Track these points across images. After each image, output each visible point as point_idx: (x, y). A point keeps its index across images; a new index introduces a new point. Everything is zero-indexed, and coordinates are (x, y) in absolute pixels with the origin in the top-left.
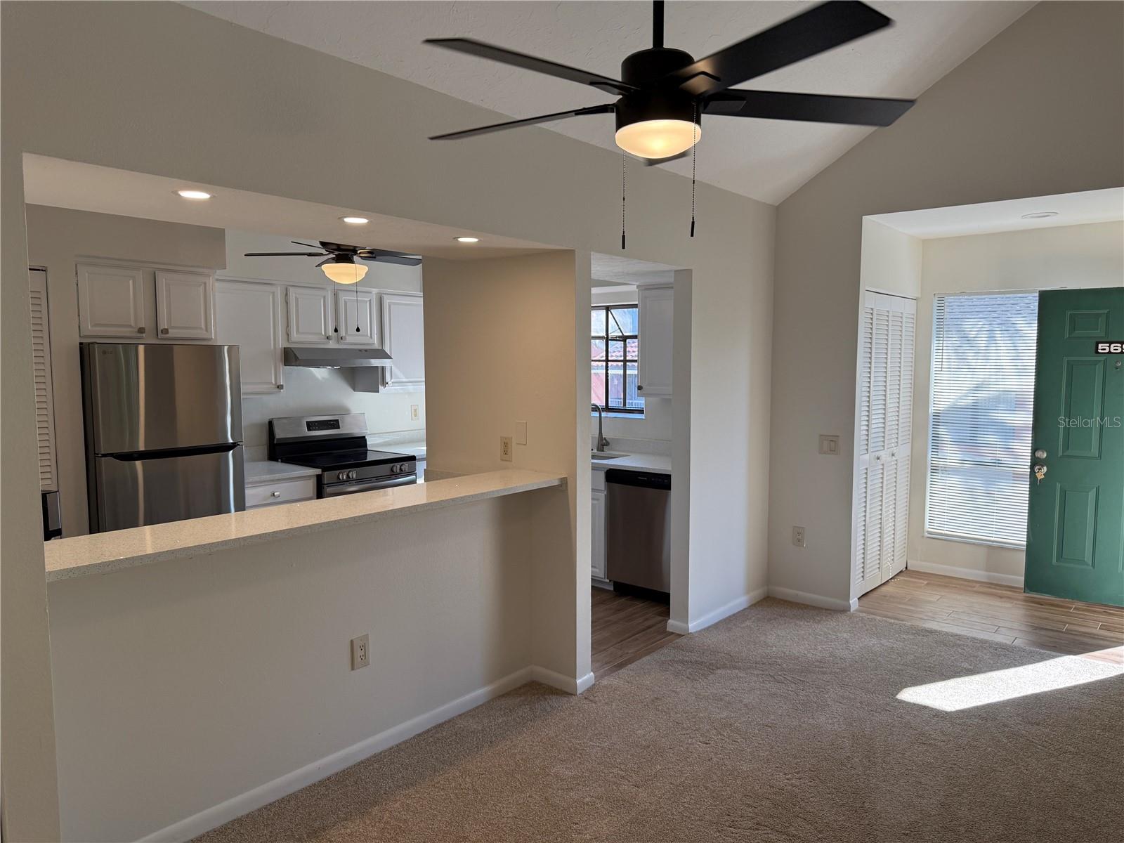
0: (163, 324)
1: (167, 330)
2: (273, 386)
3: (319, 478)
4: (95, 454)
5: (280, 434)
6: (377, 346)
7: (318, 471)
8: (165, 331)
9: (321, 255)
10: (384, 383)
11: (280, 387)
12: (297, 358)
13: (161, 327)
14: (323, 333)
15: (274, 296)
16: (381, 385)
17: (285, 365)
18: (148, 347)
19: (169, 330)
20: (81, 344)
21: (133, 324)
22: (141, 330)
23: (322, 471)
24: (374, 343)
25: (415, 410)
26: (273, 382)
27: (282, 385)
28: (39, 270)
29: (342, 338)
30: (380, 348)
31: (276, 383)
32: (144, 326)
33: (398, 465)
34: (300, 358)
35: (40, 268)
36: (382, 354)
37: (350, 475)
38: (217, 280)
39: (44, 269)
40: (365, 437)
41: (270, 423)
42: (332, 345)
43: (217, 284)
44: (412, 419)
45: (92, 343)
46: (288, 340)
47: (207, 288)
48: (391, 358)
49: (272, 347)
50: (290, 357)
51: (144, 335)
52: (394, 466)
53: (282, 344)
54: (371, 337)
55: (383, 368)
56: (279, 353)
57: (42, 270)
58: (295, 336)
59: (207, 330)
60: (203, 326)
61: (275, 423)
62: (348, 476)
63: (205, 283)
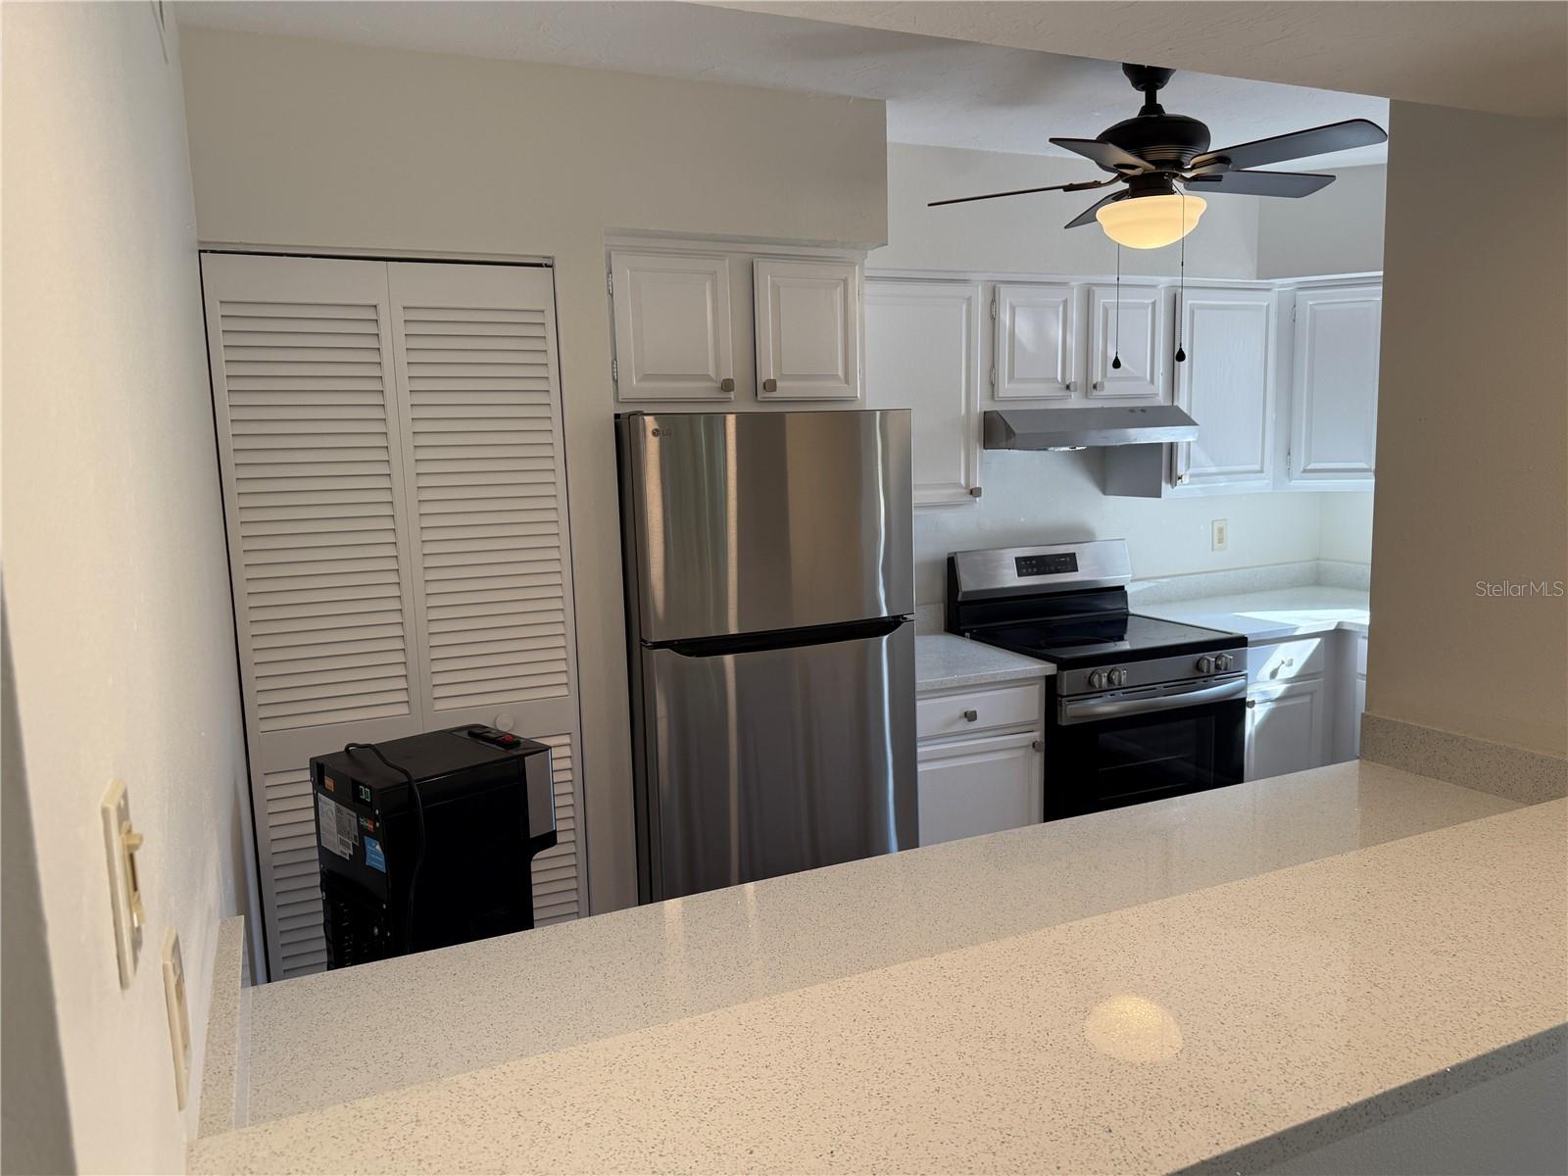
0: (767, 372)
1: (774, 381)
2: (964, 491)
3: (1051, 683)
4: (642, 640)
5: (968, 583)
6: (1161, 400)
7: (1050, 668)
8: (771, 386)
9: (1096, 184)
10: (1173, 478)
11: (975, 492)
12: (1010, 433)
13: (763, 377)
14: (1059, 379)
15: (969, 306)
16: (1167, 482)
17: (985, 448)
18: (742, 418)
19: (778, 384)
20: (617, 416)
21: (711, 373)
22: (727, 386)
23: (1058, 669)
24: (1157, 394)
25: (1221, 530)
26: (963, 482)
27: (980, 489)
28: (539, 265)
29: (1095, 387)
30: (1170, 404)
31: (968, 484)
32: (732, 377)
33: (1210, 657)
34: (1016, 432)
35: (544, 262)
36: (1173, 416)
37: (1115, 677)
38: (870, 278)
39: (549, 262)
40: (1122, 588)
41: (951, 563)
42: (1075, 401)
43: (870, 289)
44: (1213, 549)
45: (634, 414)
46: (993, 397)
47: (850, 289)
48: (1192, 423)
49: (963, 412)
50: (995, 431)
51: (732, 395)
52: (1201, 658)
53: (981, 404)
54: (1152, 381)
55: (1172, 447)
56: (976, 423)
57: (547, 266)
58: (1006, 388)
59: (847, 381)
60: (840, 373)
61: (960, 562)
62: (1110, 680)
63: (845, 281)
